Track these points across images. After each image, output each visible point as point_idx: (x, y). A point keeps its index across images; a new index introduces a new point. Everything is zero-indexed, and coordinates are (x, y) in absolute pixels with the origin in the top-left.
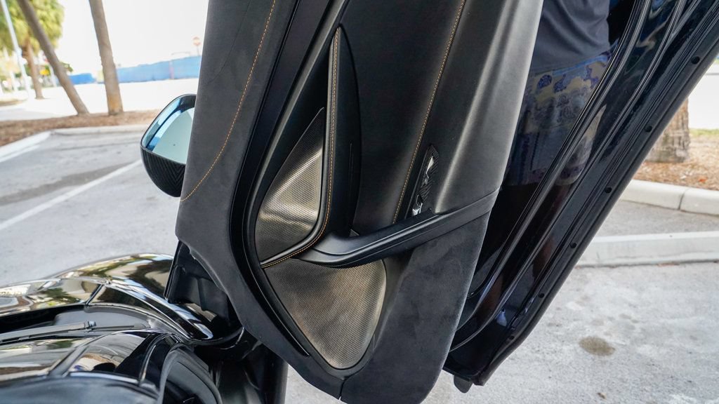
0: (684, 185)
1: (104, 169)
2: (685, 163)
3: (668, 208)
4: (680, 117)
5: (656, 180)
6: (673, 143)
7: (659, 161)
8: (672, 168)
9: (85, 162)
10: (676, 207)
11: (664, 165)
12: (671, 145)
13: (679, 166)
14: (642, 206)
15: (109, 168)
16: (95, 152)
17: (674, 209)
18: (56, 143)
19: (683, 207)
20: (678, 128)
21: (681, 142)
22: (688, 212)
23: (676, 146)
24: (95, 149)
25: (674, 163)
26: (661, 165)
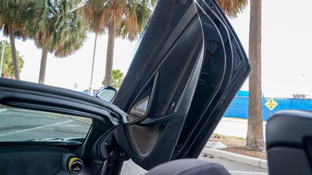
0: (261, 159)
1: (32, 126)
2: (262, 152)
3: (255, 166)
4: (260, 134)
5: (251, 156)
6: (258, 144)
7: (253, 150)
8: (257, 153)
9: (23, 122)
10: (258, 166)
11: (255, 152)
12: (257, 144)
13: (260, 153)
14: (245, 165)
15: (34, 126)
16: (27, 119)
17: (257, 167)
18: (10, 113)
19: (260, 166)
20: (260, 139)
21: (261, 143)
22: (262, 168)
23: (259, 145)
24: (28, 118)
25: (259, 151)
26: (254, 152)
